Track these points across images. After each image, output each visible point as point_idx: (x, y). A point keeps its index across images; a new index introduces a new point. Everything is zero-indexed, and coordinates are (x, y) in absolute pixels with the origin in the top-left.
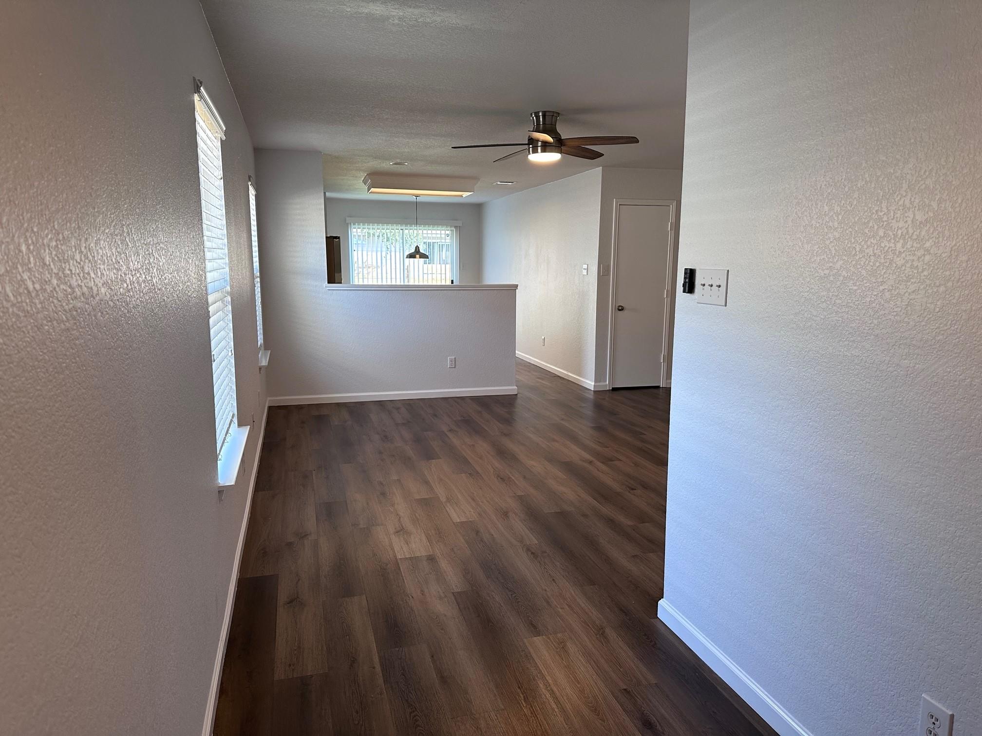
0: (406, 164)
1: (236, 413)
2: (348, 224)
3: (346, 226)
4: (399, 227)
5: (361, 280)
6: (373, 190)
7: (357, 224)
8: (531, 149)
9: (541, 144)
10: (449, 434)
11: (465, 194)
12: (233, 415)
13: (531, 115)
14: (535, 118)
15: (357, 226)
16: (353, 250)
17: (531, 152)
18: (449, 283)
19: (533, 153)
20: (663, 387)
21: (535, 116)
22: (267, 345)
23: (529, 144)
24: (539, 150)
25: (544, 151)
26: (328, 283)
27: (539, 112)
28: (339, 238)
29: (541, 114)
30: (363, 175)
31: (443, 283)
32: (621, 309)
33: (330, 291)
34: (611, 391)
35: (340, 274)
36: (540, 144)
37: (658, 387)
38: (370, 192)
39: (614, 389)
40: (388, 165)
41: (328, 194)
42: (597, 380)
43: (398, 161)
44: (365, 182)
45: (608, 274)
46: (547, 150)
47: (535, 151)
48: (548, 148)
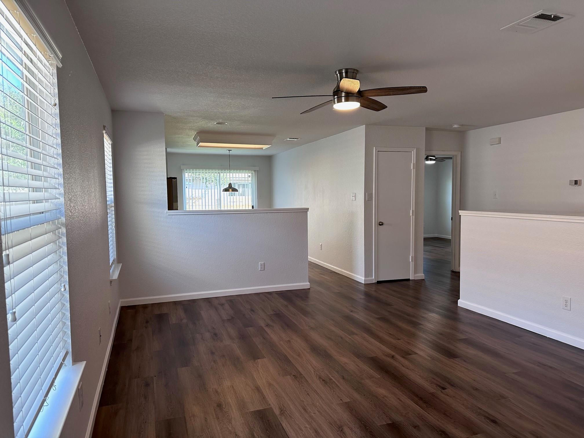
0: (226, 123)
1: (71, 350)
2: (182, 170)
3: (181, 171)
4: (217, 171)
5: (191, 207)
6: (201, 144)
7: (188, 170)
8: (336, 99)
9: (345, 94)
10: (266, 329)
11: (265, 147)
12: (67, 353)
13: (336, 72)
14: (338, 74)
15: (188, 171)
16: (186, 187)
17: (336, 102)
18: (251, 208)
19: (338, 102)
20: (412, 280)
21: (339, 73)
22: (120, 258)
23: (334, 95)
24: (343, 100)
25: (347, 100)
26: (168, 210)
27: (342, 70)
28: (176, 178)
29: (344, 71)
30: (193, 133)
31: (247, 208)
32: (381, 224)
33: (170, 216)
34: (376, 283)
35: (177, 203)
36: (343, 94)
37: (409, 280)
38: (198, 146)
39: (379, 282)
40: (212, 125)
41: (169, 150)
42: (366, 276)
43: (221, 121)
44: (195, 139)
45: (372, 200)
46: (349, 101)
47: (339, 101)
48: (350, 98)
